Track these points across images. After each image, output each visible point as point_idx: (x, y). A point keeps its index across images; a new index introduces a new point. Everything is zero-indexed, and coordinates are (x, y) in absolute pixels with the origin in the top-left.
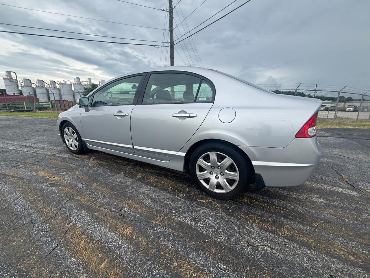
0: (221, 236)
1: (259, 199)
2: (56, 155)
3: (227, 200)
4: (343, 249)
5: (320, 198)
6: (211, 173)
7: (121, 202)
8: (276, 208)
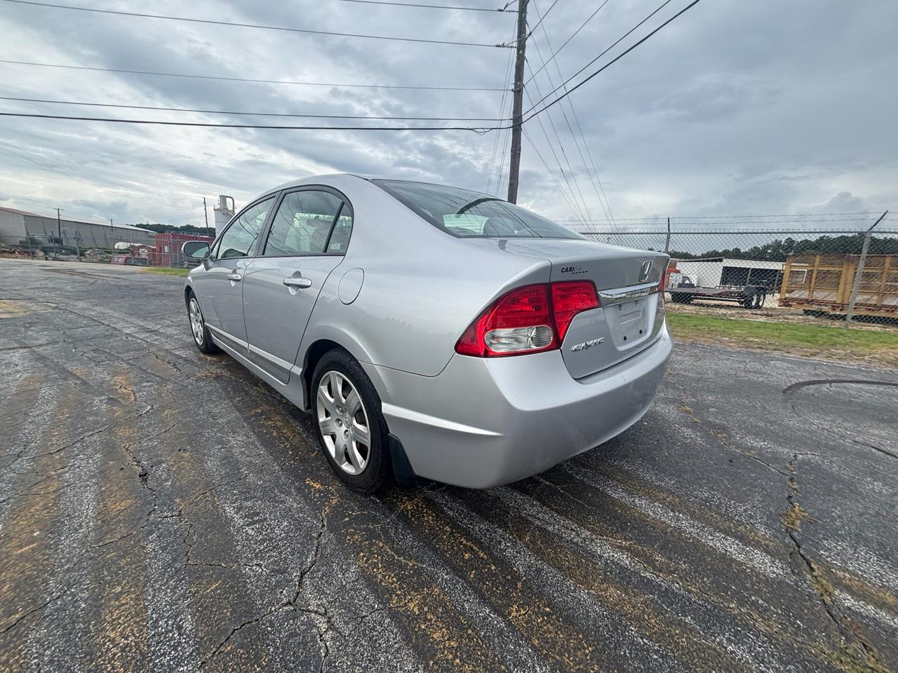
0: (260, 566)
5: (628, 551)
6: (339, 423)
7: (172, 451)
8: (465, 542)
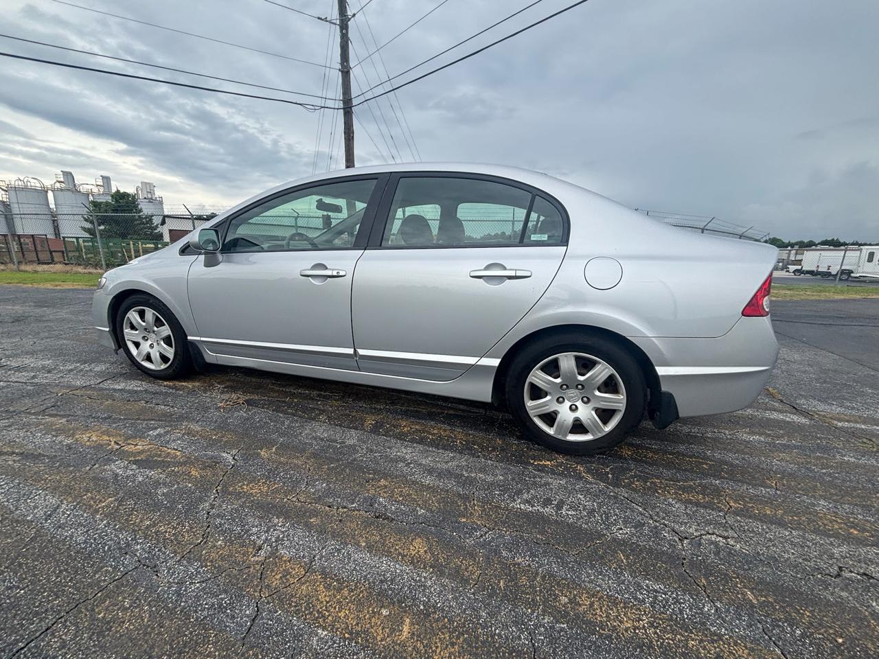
0: (622, 529)
1: (650, 446)
2: (101, 385)
3: (592, 456)
4: (834, 518)
5: (754, 433)
6: (560, 400)
7: (361, 485)
8: (691, 460)
